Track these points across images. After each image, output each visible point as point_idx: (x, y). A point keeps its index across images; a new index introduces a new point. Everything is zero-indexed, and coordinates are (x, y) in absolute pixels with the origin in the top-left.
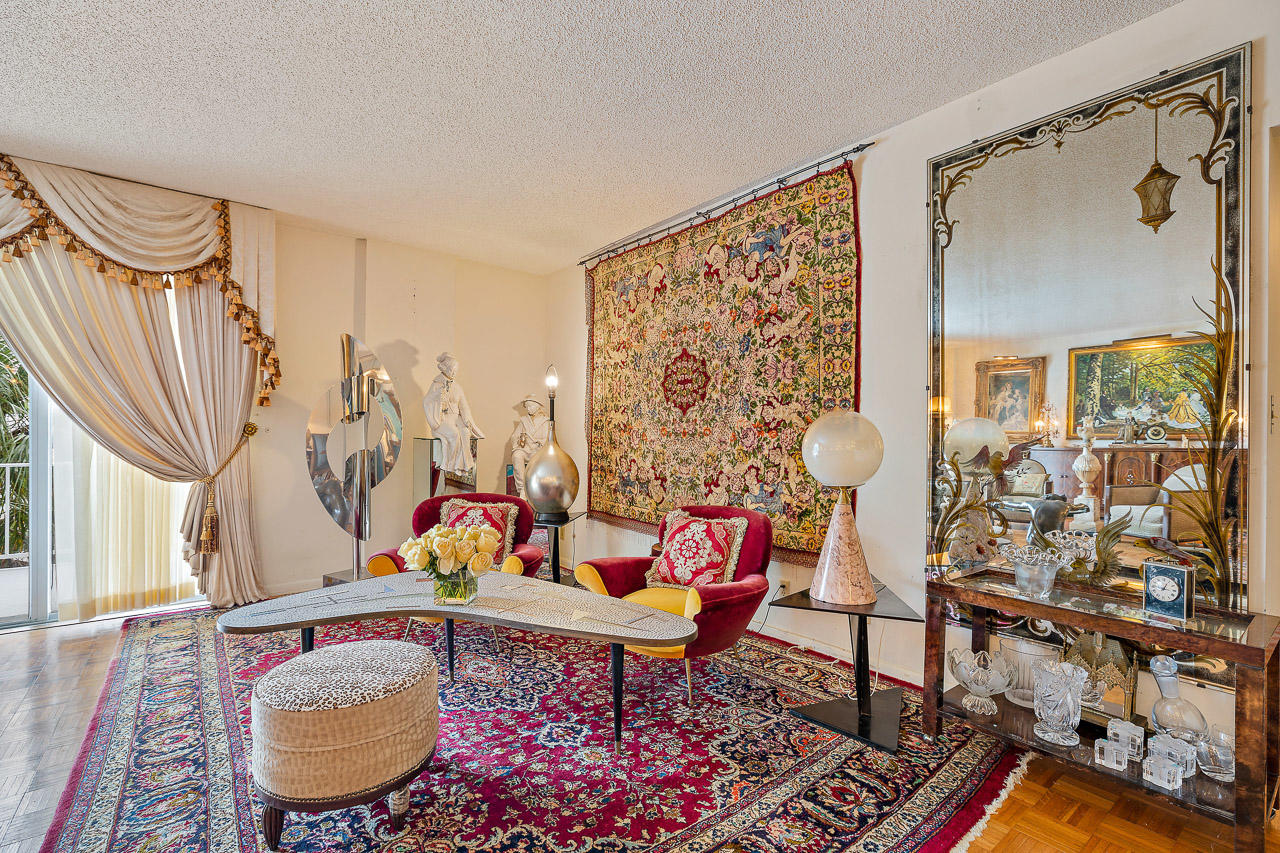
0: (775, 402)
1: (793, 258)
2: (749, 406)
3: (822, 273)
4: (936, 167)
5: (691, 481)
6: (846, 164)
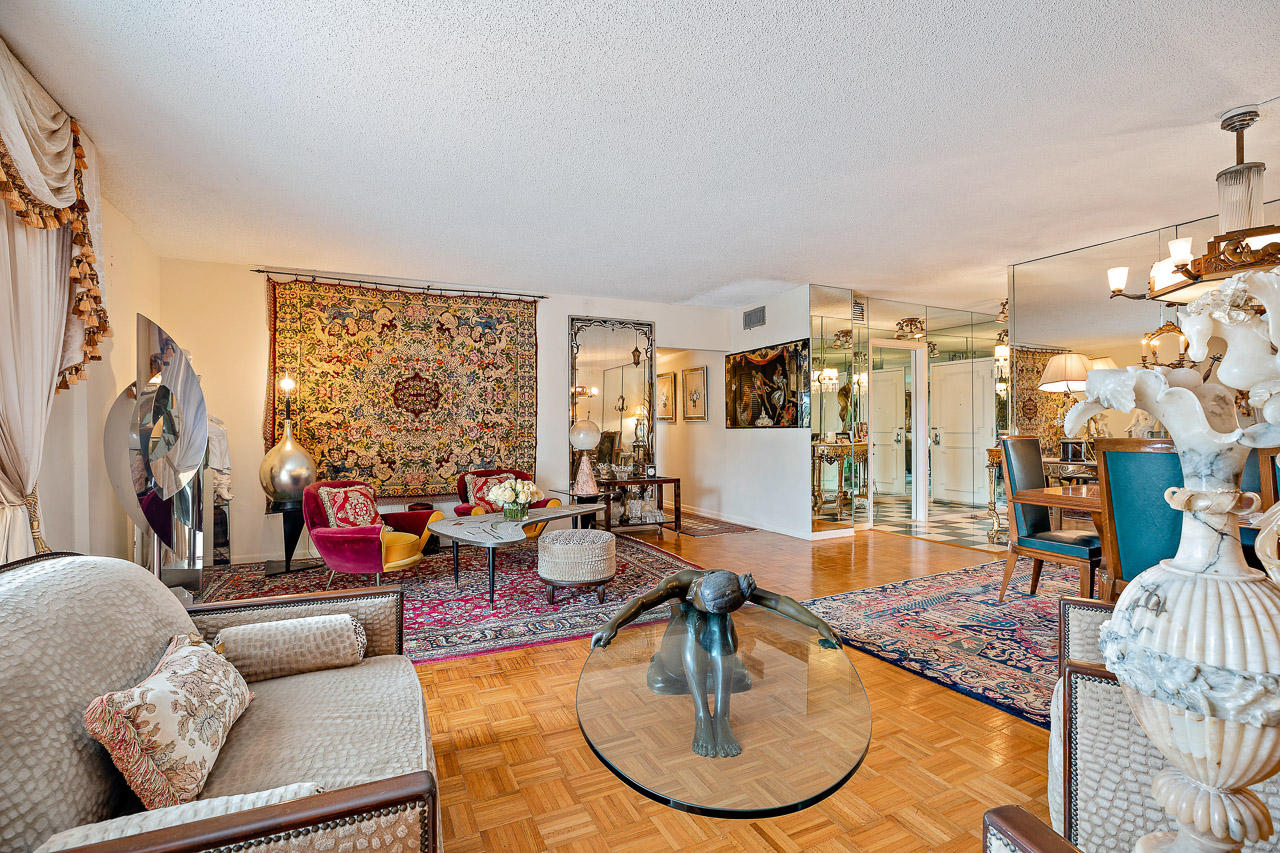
0: (491, 412)
1: (504, 338)
2: (473, 413)
3: (519, 349)
4: (573, 320)
5: (422, 461)
6: (535, 302)
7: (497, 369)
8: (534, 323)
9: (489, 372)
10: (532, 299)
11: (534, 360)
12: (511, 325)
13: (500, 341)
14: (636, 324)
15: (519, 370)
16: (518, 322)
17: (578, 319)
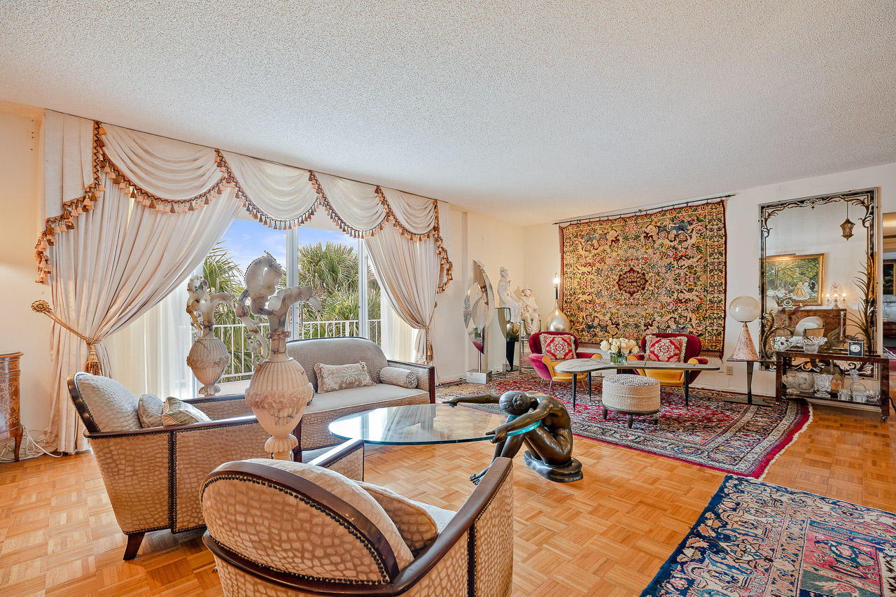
0: (684, 291)
1: (694, 235)
2: (670, 293)
3: (709, 242)
4: (763, 207)
5: (635, 324)
6: (723, 201)
7: (689, 259)
8: (722, 219)
9: (681, 263)
11: (723, 248)
12: (700, 224)
13: (691, 238)
14: (847, 195)
15: (708, 258)
16: (707, 220)
17: (768, 206)
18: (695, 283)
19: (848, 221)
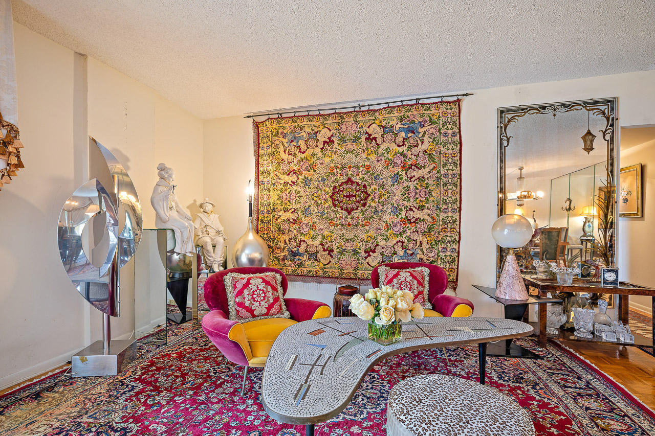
0: (414, 209)
1: (426, 139)
2: (397, 210)
3: (442, 149)
4: (502, 112)
5: (354, 251)
6: (459, 100)
7: (419, 169)
8: (458, 122)
9: (411, 173)
10: (455, 98)
11: (458, 158)
12: (433, 126)
13: (422, 142)
14: (588, 103)
15: (442, 169)
16: (441, 123)
17: (508, 111)
18: (427, 199)
19: (589, 133)
